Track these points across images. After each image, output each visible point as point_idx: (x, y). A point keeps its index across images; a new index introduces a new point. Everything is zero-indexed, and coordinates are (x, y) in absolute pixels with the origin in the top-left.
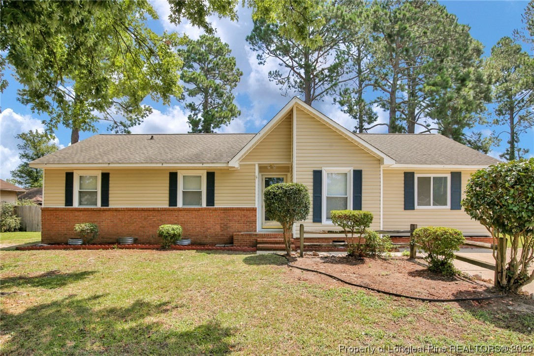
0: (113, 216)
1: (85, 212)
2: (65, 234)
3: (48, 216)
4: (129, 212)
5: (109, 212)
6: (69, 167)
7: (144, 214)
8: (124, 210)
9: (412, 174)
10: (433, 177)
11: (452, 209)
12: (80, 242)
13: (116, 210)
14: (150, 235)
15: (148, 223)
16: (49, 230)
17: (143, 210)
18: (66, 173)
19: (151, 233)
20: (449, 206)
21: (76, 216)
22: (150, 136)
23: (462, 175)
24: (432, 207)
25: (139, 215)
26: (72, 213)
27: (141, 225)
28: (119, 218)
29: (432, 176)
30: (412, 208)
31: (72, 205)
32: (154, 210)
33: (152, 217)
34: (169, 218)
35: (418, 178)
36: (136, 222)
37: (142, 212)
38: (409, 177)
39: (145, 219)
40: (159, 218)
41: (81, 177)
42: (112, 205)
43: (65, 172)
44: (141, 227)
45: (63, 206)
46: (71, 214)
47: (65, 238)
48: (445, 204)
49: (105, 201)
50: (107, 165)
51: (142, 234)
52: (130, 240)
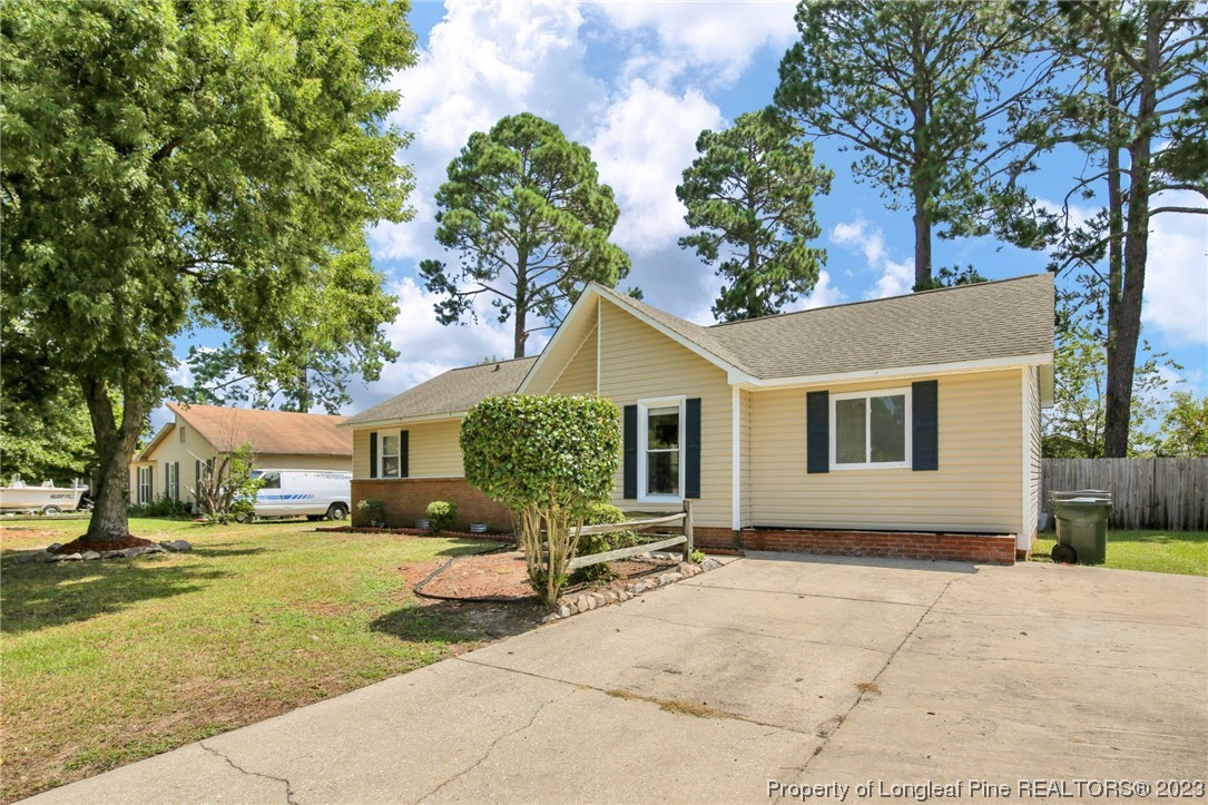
0: (412, 489)
1: (388, 486)
5: (408, 484)
6: (372, 426)
9: (824, 395)
10: (872, 399)
11: (915, 468)
13: (414, 482)
18: (371, 434)
20: (908, 462)
21: (379, 491)
22: (494, 367)
23: (940, 388)
24: (869, 465)
26: (377, 486)
28: (416, 492)
29: (868, 395)
30: (825, 469)
31: (376, 476)
32: (448, 482)
33: (446, 492)
34: (464, 492)
35: (838, 402)
36: (431, 498)
38: (817, 402)
39: (440, 494)
40: (453, 492)
41: (385, 438)
42: (410, 477)
45: (368, 477)
46: (376, 488)
48: (901, 458)
49: (405, 469)
50: (398, 421)
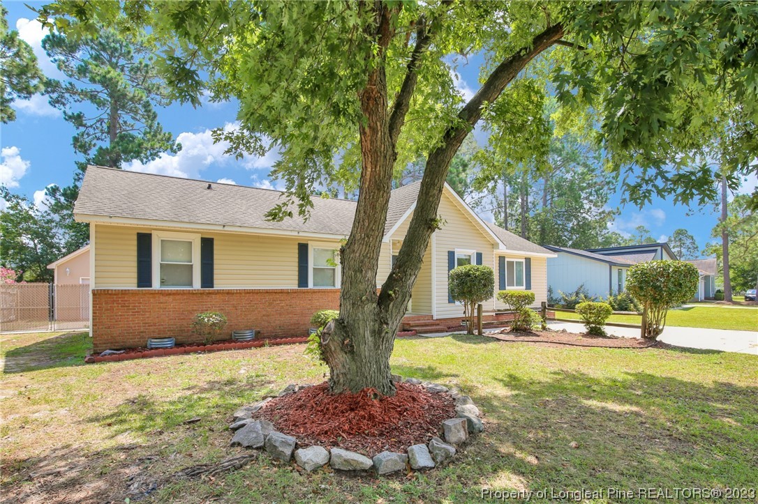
0: (224, 301)
1: (178, 297)
2: (142, 332)
3: (106, 303)
4: (248, 295)
5: (218, 296)
7: (268, 297)
8: (240, 293)
9: (503, 258)
11: (526, 289)
12: (168, 343)
13: (229, 293)
14: (276, 326)
15: (274, 310)
16: (109, 328)
17: (267, 292)
18: (138, 234)
19: (278, 322)
20: (524, 287)
21: (161, 303)
22: (207, 185)
23: (531, 261)
24: (515, 287)
25: (261, 299)
26: (155, 298)
27: (264, 313)
28: (233, 304)
29: (515, 260)
30: (505, 288)
31: (151, 286)
32: (282, 293)
33: (279, 302)
34: (301, 302)
35: (507, 261)
36: (257, 308)
37: (265, 295)
39: (270, 304)
40: (288, 302)
41: (163, 242)
42: (219, 286)
43: (135, 232)
44: (264, 315)
45: (133, 287)
46: (152, 300)
47: (142, 337)
48: (522, 285)
49: (208, 279)
50: (220, 228)
51: (266, 325)
52: (249, 335)
